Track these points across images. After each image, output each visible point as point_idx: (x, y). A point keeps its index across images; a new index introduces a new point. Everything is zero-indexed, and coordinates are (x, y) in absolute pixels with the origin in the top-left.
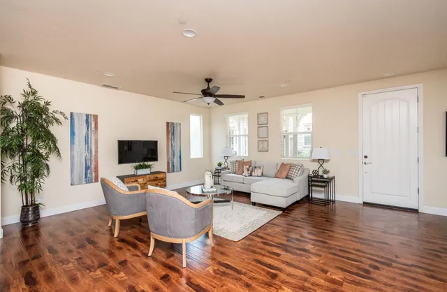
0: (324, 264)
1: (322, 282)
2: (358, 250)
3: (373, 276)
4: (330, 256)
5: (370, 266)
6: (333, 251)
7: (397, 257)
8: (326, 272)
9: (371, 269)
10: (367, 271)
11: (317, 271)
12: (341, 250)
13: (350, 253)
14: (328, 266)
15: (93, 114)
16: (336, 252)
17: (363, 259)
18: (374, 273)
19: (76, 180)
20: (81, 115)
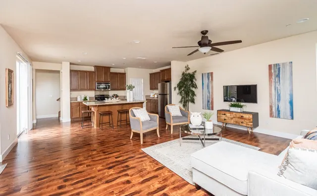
0: (92, 169)
1: (85, 162)
3: (62, 180)
4: (93, 175)
6: (95, 179)
8: (87, 166)
9: (64, 184)
10: (66, 181)
11: (91, 163)
14: (89, 169)
15: (210, 72)
16: (93, 180)
18: (61, 182)
19: (204, 107)
20: (206, 73)
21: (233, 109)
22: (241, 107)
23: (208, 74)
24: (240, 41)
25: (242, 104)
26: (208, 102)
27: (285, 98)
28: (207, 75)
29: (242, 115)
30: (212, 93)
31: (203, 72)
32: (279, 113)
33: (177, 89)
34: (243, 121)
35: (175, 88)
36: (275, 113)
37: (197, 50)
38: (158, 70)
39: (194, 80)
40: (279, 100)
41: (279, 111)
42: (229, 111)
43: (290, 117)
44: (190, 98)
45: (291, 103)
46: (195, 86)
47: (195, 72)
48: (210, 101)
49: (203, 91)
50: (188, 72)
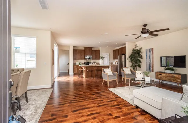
0: (86, 94)
1: (82, 91)
2: (81, 101)
5: (76, 98)
7: (69, 106)
12: (86, 99)
13: (83, 99)
14: (84, 94)
15: (152, 48)
17: (78, 99)
19: (147, 70)
20: (148, 49)
21: (167, 71)
22: (173, 70)
23: (150, 49)
24: (168, 29)
29: (173, 75)
31: (147, 48)
33: (129, 59)
34: (174, 79)
35: (128, 58)
37: (140, 36)
38: (118, 48)
39: (140, 54)
42: (164, 73)
44: (137, 64)
46: (142, 58)
47: (141, 48)
48: (151, 66)
49: (146, 60)
50: (136, 48)
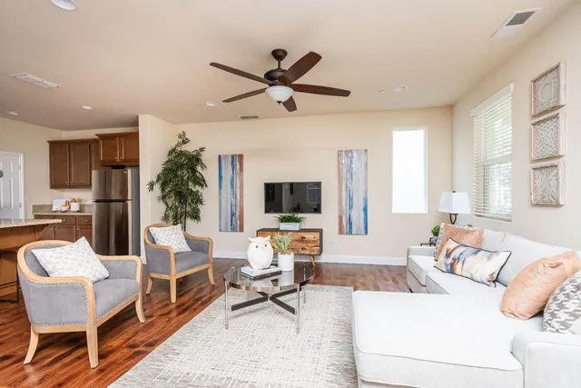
15: (238, 153)
19: (223, 226)
20: (227, 156)
21: (284, 226)
22: (298, 221)
23: (233, 156)
25: (299, 215)
26: (233, 215)
27: (358, 204)
28: (230, 159)
29: (303, 234)
30: (242, 197)
31: (221, 154)
32: (351, 228)
33: (157, 187)
34: (304, 245)
35: (151, 185)
36: (346, 228)
39: (199, 168)
40: (351, 207)
41: (350, 223)
42: (277, 230)
43: (363, 232)
44: (188, 209)
45: (365, 210)
46: (201, 182)
47: (202, 149)
48: (238, 214)
49: (220, 193)
50: (184, 148)
